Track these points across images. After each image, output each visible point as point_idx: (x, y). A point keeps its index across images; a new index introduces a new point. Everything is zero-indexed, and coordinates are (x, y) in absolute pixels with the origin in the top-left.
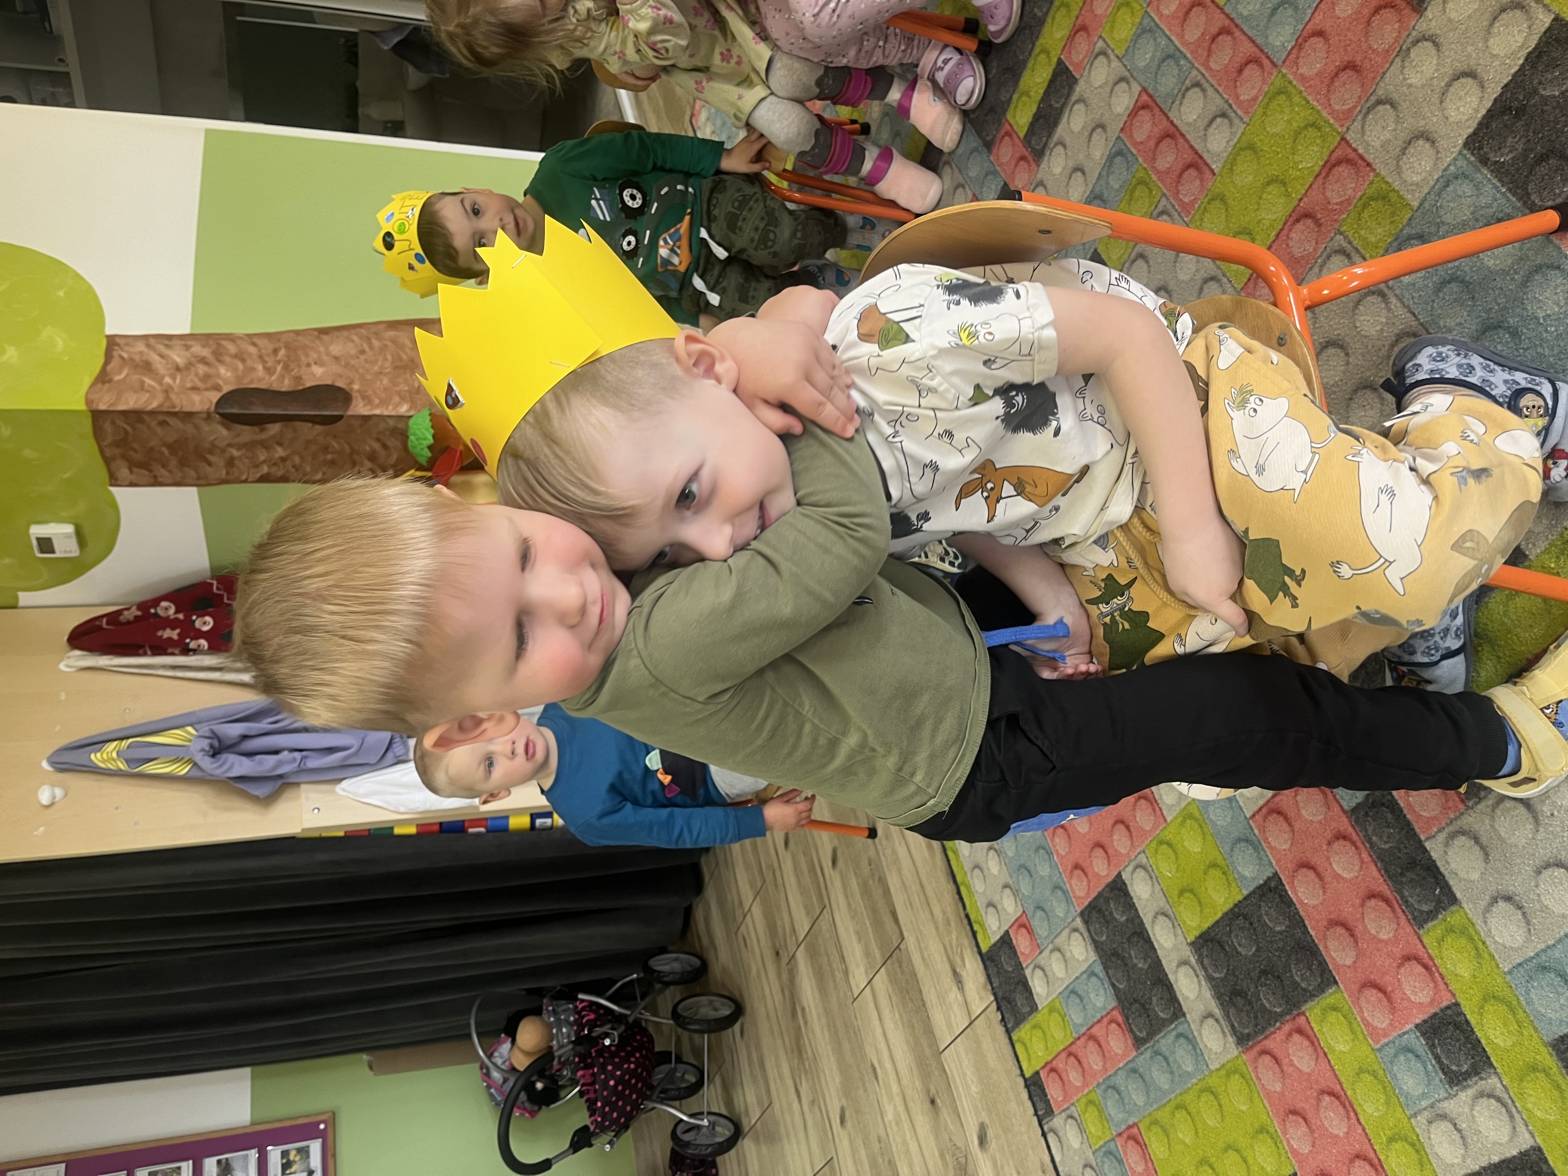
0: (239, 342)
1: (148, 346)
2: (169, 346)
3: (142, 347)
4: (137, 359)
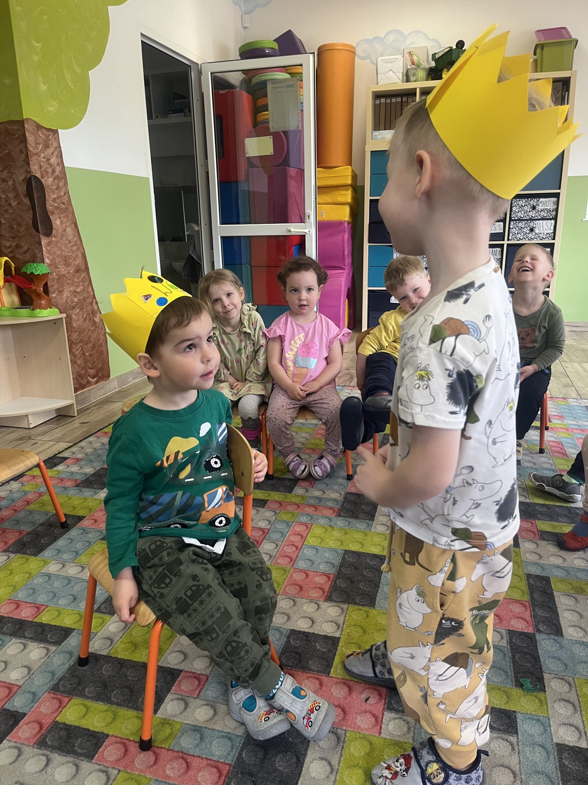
0: (65, 187)
1: (56, 147)
2: (57, 156)
3: (55, 144)
4: (50, 142)
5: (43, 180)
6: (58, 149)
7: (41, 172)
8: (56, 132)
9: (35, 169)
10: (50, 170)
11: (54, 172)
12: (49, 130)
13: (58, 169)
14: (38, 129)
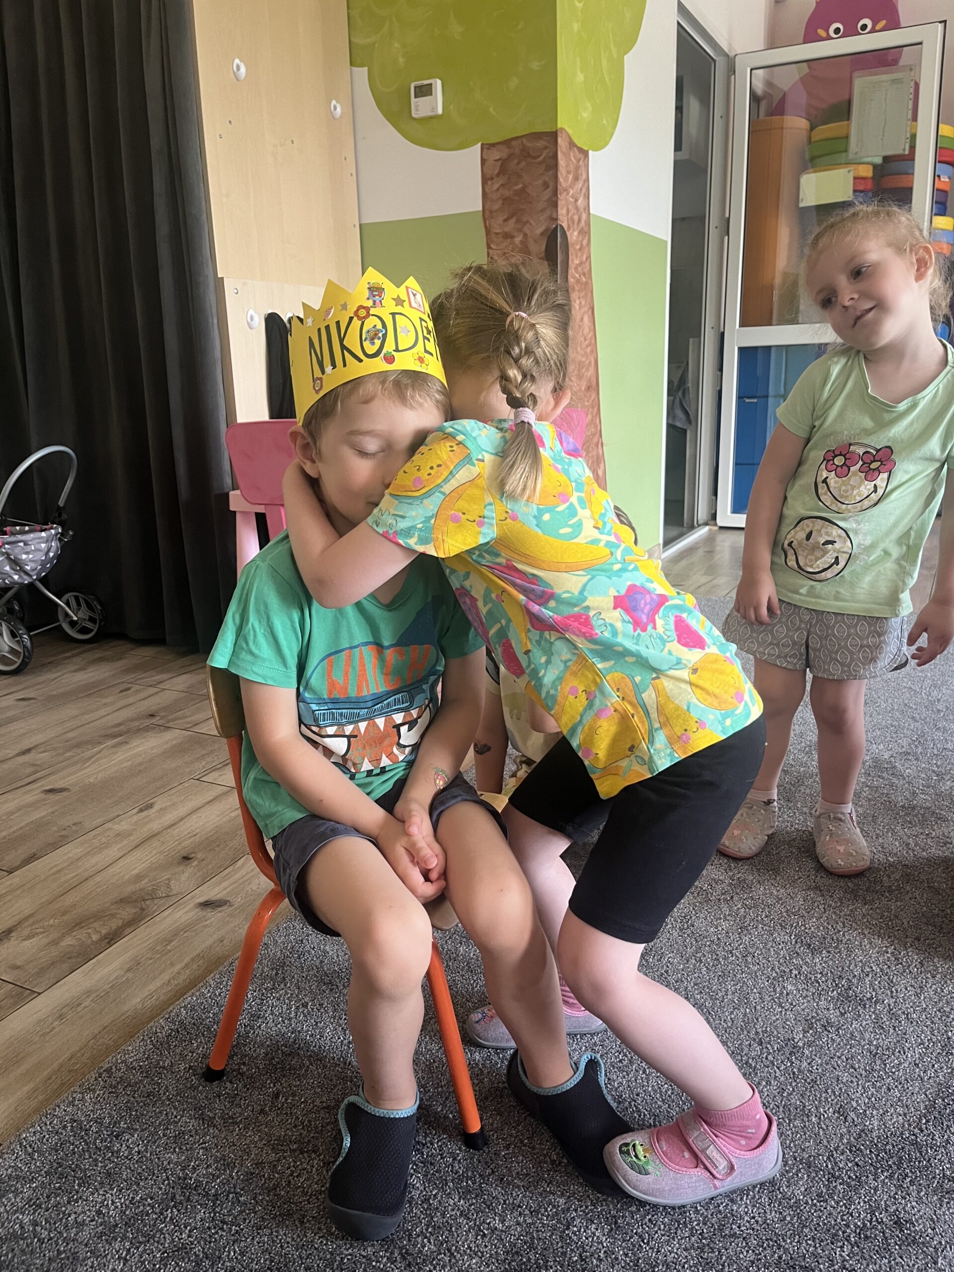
0: (588, 248)
1: (585, 181)
2: (585, 195)
3: (584, 176)
4: (580, 172)
5: (568, 233)
6: (586, 185)
7: (568, 220)
8: (585, 154)
9: (562, 214)
10: (576, 218)
11: (579, 220)
12: (581, 150)
13: (584, 217)
14: (570, 149)
